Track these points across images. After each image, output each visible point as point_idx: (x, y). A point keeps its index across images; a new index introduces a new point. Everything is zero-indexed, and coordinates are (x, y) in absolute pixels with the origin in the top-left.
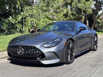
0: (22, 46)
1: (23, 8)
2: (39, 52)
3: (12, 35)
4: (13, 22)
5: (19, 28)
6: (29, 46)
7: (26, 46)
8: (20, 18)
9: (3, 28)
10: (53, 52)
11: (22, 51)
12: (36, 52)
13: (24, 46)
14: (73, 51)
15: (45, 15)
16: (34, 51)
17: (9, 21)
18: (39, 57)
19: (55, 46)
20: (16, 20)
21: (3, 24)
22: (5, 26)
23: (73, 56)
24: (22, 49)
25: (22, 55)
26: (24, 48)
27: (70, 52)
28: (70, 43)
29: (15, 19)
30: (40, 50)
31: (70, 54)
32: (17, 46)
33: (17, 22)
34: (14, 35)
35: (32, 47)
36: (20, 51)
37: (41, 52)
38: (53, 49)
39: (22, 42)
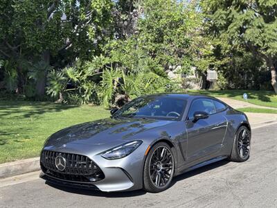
0: (63, 153)
1: (102, 45)
2: (93, 166)
3: (71, 110)
4: (76, 80)
5: (88, 93)
6: (76, 155)
7: (71, 154)
8: (90, 69)
9: (51, 93)
10: (121, 168)
11: (63, 162)
12: (88, 167)
13: (67, 154)
14: (170, 165)
15: (149, 65)
16: (85, 164)
17: (66, 75)
18: (95, 177)
19: (127, 155)
20: (84, 73)
21: (52, 82)
22: (55, 87)
23: (169, 175)
24: (64, 159)
25: (64, 171)
26: (66, 158)
27: (162, 168)
28: (162, 148)
29: (80, 70)
30: (94, 164)
31: (160, 172)
32: (55, 152)
33: (84, 77)
34: (75, 109)
35: (80, 156)
36: (60, 163)
37: (97, 166)
38: (121, 163)
39: (65, 146)
